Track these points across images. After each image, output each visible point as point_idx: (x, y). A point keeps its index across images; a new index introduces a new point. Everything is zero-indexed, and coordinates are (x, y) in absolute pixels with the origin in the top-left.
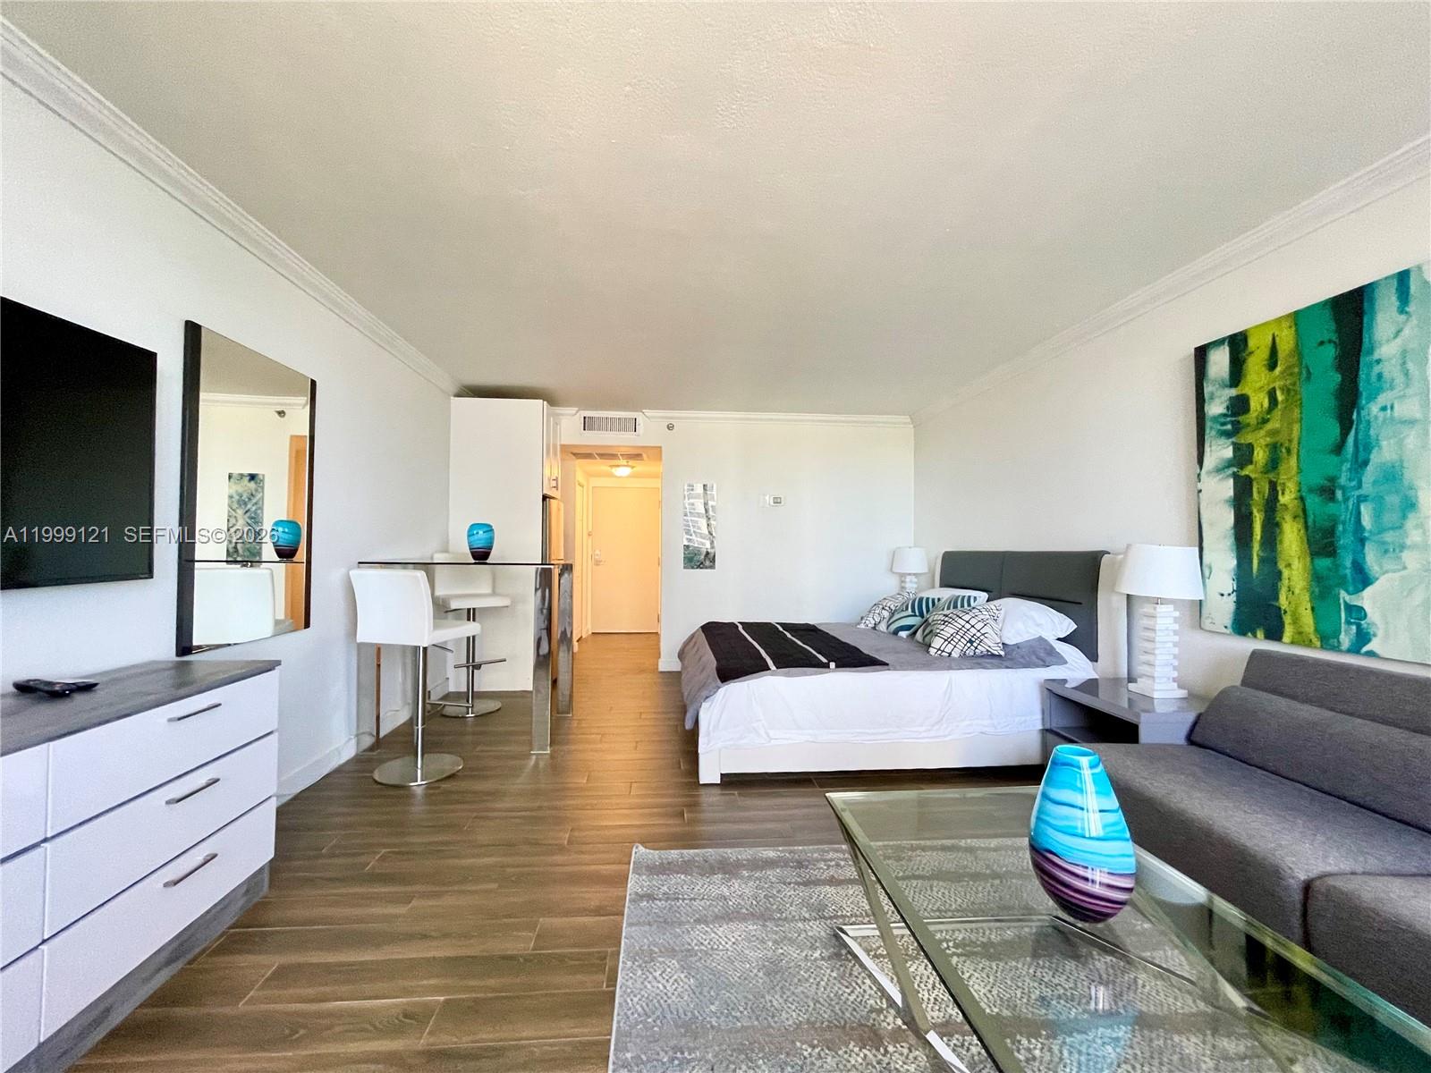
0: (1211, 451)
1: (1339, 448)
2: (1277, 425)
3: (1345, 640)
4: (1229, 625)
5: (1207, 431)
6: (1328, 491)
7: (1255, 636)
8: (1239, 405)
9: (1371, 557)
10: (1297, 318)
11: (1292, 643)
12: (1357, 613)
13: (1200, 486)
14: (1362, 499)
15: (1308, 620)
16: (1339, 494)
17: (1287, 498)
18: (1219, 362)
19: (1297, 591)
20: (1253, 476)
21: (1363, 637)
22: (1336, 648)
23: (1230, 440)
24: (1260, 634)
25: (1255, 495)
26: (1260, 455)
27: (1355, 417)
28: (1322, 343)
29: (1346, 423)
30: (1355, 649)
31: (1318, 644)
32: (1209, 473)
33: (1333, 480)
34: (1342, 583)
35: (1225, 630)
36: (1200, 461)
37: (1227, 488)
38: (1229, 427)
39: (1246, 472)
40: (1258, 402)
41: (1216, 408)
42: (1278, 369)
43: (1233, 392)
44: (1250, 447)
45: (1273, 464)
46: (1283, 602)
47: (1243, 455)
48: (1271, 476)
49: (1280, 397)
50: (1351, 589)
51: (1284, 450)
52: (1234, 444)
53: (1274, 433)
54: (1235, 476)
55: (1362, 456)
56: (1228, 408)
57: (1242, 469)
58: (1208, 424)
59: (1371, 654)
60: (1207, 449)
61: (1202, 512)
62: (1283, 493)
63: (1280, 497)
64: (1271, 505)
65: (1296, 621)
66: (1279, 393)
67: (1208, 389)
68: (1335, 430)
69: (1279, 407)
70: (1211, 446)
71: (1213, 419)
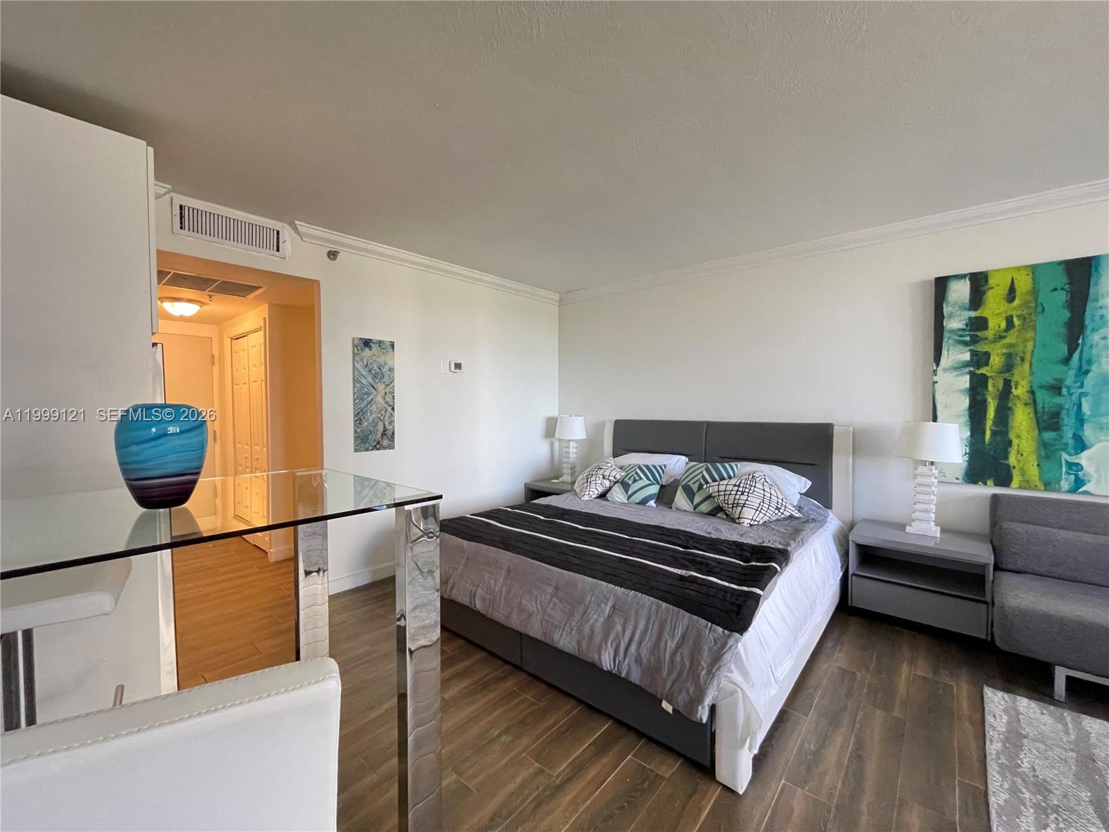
0: (948, 354)
1: (1066, 361)
2: (1013, 341)
3: (1065, 485)
4: (960, 477)
5: (945, 340)
6: (1056, 388)
7: (985, 484)
8: (978, 324)
9: (1088, 432)
10: (1034, 269)
11: (1020, 488)
12: (1075, 467)
13: (935, 379)
14: (1085, 394)
15: (1034, 472)
16: (1064, 391)
17: (1020, 391)
18: (960, 292)
19: (1025, 454)
20: (988, 375)
21: (1079, 483)
22: (1059, 491)
23: (968, 348)
24: (990, 482)
25: (990, 388)
26: (996, 360)
27: (1080, 342)
28: (1055, 289)
29: (1073, 346)
30: (1074, 490)
31: (1043, 488)
32: (945, 370)
33: (1061, 381)
34: (1065, 448)
35: (956, 481)
36: (937, 359)
37: (965, 381)
38: (968, 338)
39: (983, 371)
40: (996, 324)
41: (955, 322)
42: (1016, 302)
43: (973, 314)
44: (987, 355)
45: (1008, 367)
46: (1012, 460)
47: (980, 359)
48: (1006, 375)
49: (1016, 322)
50: (1073, 452)
51: (1018, 359)
52: (971, 350)
53: (1011, 346)
54: (972, 374)
55: (1085, 367)
56: (967, 325)
57: (978, 369)
58: (946, 335)
59: (1086, 493)
60: (944, 352)
61: (937, 396)
62: (1016, 388)
63: (1013, 390)
64: (1005, 395)
65: (1023, 473)
66: (1015, 319)
67: (947, 310)
68: (1064, 349)
69: (1016, 328)
70: (948, 351)
71: (952, 331)
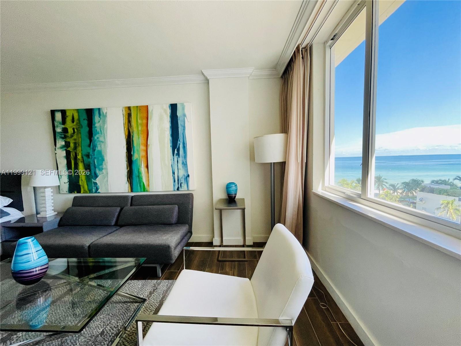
0: (58, 142)
1: (89, 146)
2: (76, 138)
3: (94, 190)
4: (68, 191)
5: (57, 136)
6: (88, 156)
7: (74, 193)
8: (65, 130)
9: (97, 171)
10: (78, 111)
11: (83, 193)
12: (96, 184)
13: (56, 152)
14: (95, 158)
15: (86, 187)
16: (90, 156)
17: (79, 157)
18: (58, 116)
19: (83, 180)
20: (71, 150)
21: (97, 189)
22: (92, 193)
23: (64, 140)
24: (76, 192)
25: (72, 156)
26: (72, 145)
27: (92, 139)
28: (84, 119)
29: (91, 141)
30: (96, 192)
31: (89, 192)
32: (58, 148)
33: (89, 153)
34: (92, 178)
35: (67, 193)
36: (55, 145)
37: (64, 153)
38: (63, 136)
39: (69, 149)
40: (70, 131)
41: (59, 130)
42: (75, 123)
43: (63, 126)
44: (69, 143)
45: (75, 148)
46: (80, 183)
47: (67, 145)
48: (75, 151)
49: (76, 131)
50: (94, 178)
51: (78, 145)
52: (64, 141)
53: (75, 140)
54: (66, 150)
55: (94, 148)
56: (62, 130)
57: (68, 148)
58: (57, 134)
59: (99, 193)
60: (57, 141)
61: (57, 159)
62: (78, 156)
63: (78, 157)
64: (76, 158)
65: (83, 188)
66: (75, 129)
67: (56, 124)
68: (88, 141)
69: (76, 133)
70: (58, 141)
71: (58, 133)
